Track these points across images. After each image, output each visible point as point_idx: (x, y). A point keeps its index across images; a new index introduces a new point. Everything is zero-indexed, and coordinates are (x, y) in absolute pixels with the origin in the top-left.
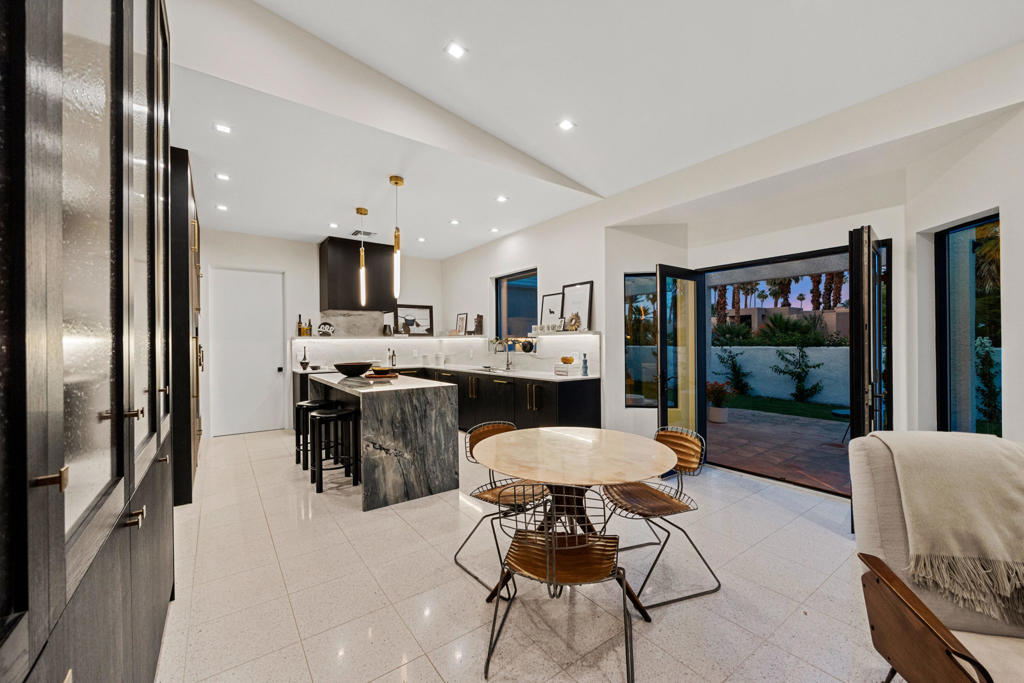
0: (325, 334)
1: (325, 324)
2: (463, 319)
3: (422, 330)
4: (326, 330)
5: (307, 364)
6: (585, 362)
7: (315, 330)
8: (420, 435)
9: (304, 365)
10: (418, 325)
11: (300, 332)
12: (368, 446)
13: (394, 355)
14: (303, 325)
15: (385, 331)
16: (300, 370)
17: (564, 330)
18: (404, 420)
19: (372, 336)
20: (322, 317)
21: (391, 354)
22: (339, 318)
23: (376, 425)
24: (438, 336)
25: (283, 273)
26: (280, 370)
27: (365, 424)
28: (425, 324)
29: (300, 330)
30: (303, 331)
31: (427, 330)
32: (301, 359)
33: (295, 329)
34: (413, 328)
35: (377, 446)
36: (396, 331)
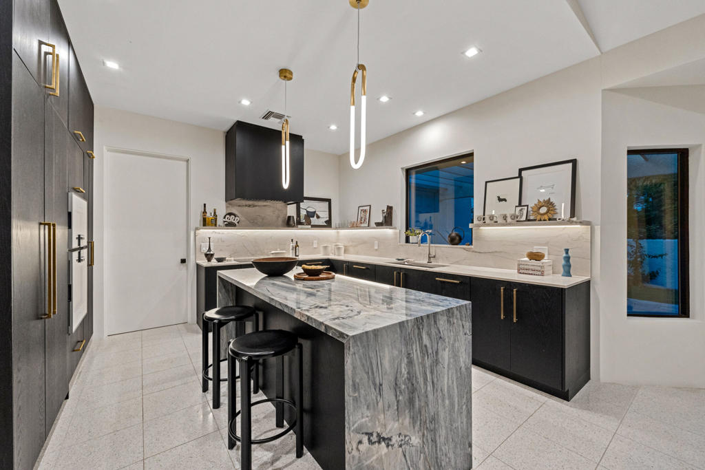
0: (230, 225)
1: (230, 214)
2: (365, 211)
3: (322, 222)
4: (232, 220)
5: (212, 255)
6: (567, 259)
7: (220, 221)
8: (431, 397)
9: (209, 257)
10: (318, 217)
11: (205, 223)
12: (360, 442)
13: (297, 246)
14: (208, 215)
15: (288, 223)
16: (204, 263)
17: (528, 220)
18: (411, 377)
19: (277, 227)
20: (227, 207)
21: (294, 245)
22: (243, 209)
23: (373, 394)
24: (336, 228)
25: (188, 161)
26: (183, 261)
27: (356, 400)
28: (324, 216)
29: (204, 220)
30: (208, 222)
31: (326, 222)
32: (205, 250)
33: (199, 218)
34: (314, 221)
35: (374, 438)
36: (299, 223)
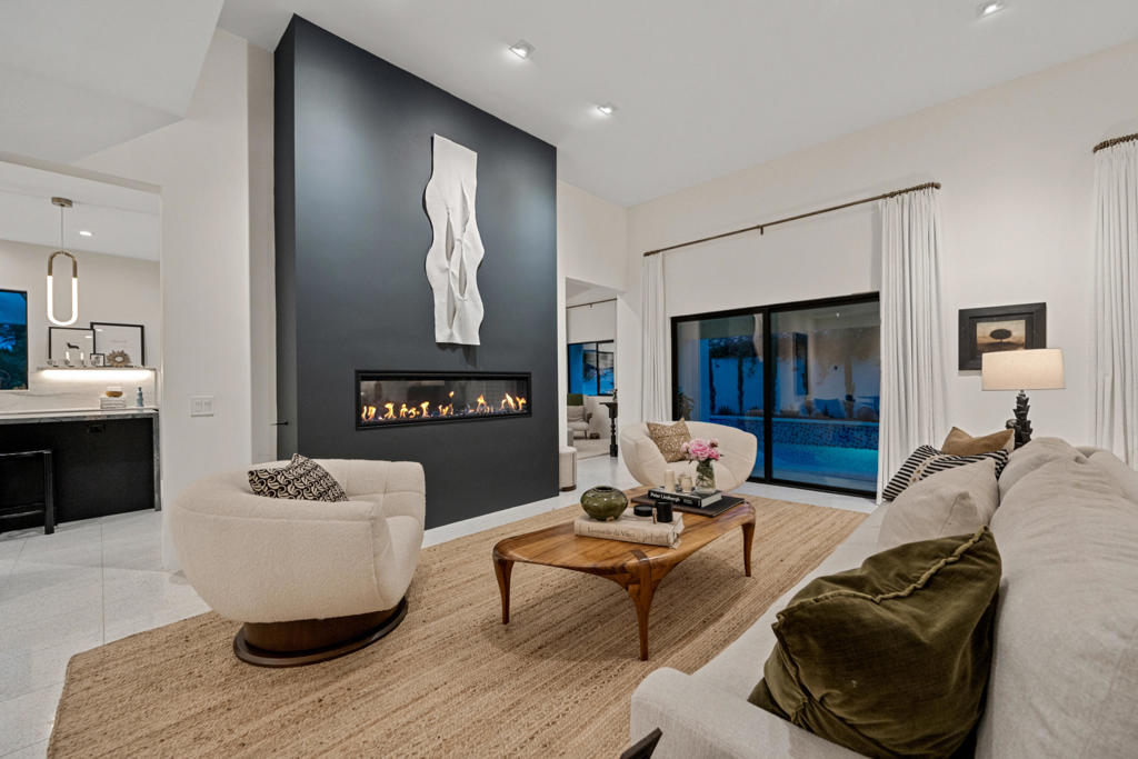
6: (141, 394)
17: (105, 366)
